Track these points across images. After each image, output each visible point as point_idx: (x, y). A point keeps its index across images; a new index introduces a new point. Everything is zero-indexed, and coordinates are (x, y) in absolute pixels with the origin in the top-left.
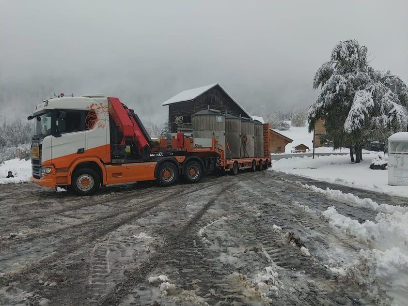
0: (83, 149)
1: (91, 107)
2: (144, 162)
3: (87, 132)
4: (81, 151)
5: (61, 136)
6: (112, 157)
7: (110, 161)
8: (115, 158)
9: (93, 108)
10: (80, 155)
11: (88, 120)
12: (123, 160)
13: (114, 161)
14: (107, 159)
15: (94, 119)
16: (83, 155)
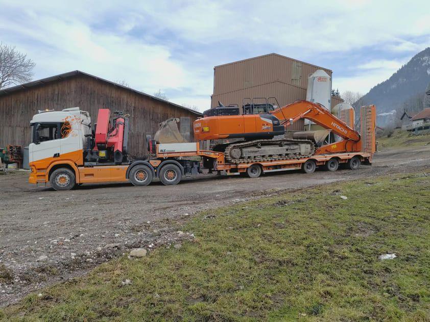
0: (59, 154)
1: (66, 119)
2: (115, 165)
3: (61, 140)
4: (57, 155)
5: (39, 143)
6: (85, 160)
7: (82, 164)
9: (67, 120)
10: (56, 159)
11: (63, 130)
12: (95, 163)
13: (86, 164)
14: (80, 162)
15: (68, 129)
16: (58, 158)
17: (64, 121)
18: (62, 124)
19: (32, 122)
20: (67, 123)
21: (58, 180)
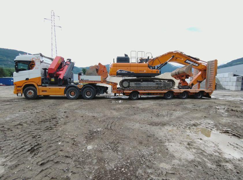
0: (28, 78)
1: (32, 59)
2: (58, 86)
3: (30, 70)
4: (27, 79)
5: (18, 72)
6: (42, 83)
7: (41, 85)
8: (44, 83)
9: (33, 60)
10: (27, 81)
11: (31, 65)
12: (47, 85)
13: (43, 85)
14: (40, 83)
15: (33, 65)
16: (28, 81)
17: (32, 60)
18: (30, 62)
19: (15, 60)
20: (33, 62)
21: (28, 94)
